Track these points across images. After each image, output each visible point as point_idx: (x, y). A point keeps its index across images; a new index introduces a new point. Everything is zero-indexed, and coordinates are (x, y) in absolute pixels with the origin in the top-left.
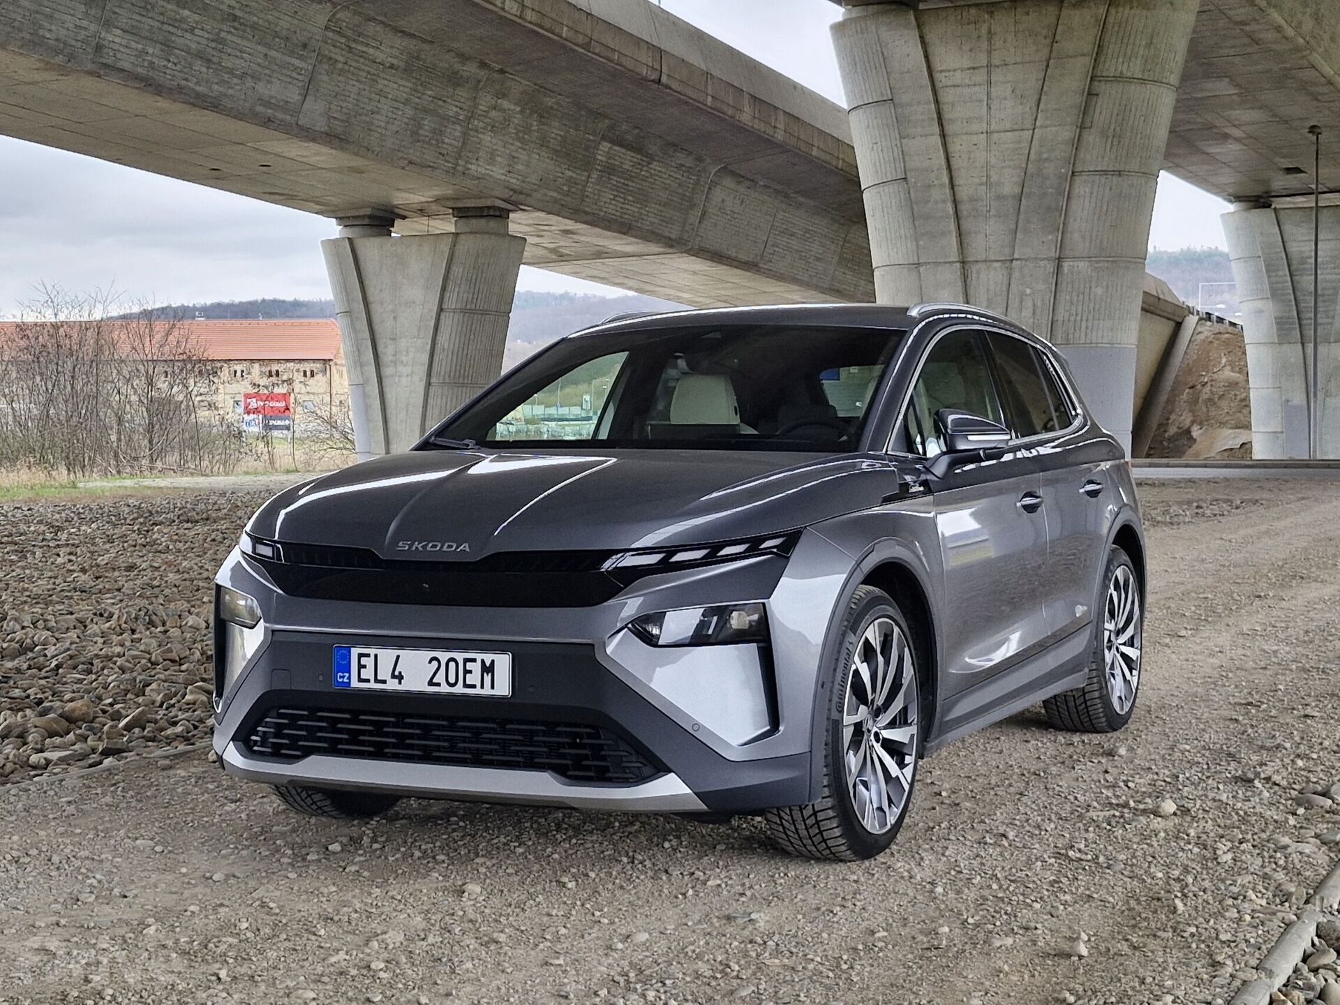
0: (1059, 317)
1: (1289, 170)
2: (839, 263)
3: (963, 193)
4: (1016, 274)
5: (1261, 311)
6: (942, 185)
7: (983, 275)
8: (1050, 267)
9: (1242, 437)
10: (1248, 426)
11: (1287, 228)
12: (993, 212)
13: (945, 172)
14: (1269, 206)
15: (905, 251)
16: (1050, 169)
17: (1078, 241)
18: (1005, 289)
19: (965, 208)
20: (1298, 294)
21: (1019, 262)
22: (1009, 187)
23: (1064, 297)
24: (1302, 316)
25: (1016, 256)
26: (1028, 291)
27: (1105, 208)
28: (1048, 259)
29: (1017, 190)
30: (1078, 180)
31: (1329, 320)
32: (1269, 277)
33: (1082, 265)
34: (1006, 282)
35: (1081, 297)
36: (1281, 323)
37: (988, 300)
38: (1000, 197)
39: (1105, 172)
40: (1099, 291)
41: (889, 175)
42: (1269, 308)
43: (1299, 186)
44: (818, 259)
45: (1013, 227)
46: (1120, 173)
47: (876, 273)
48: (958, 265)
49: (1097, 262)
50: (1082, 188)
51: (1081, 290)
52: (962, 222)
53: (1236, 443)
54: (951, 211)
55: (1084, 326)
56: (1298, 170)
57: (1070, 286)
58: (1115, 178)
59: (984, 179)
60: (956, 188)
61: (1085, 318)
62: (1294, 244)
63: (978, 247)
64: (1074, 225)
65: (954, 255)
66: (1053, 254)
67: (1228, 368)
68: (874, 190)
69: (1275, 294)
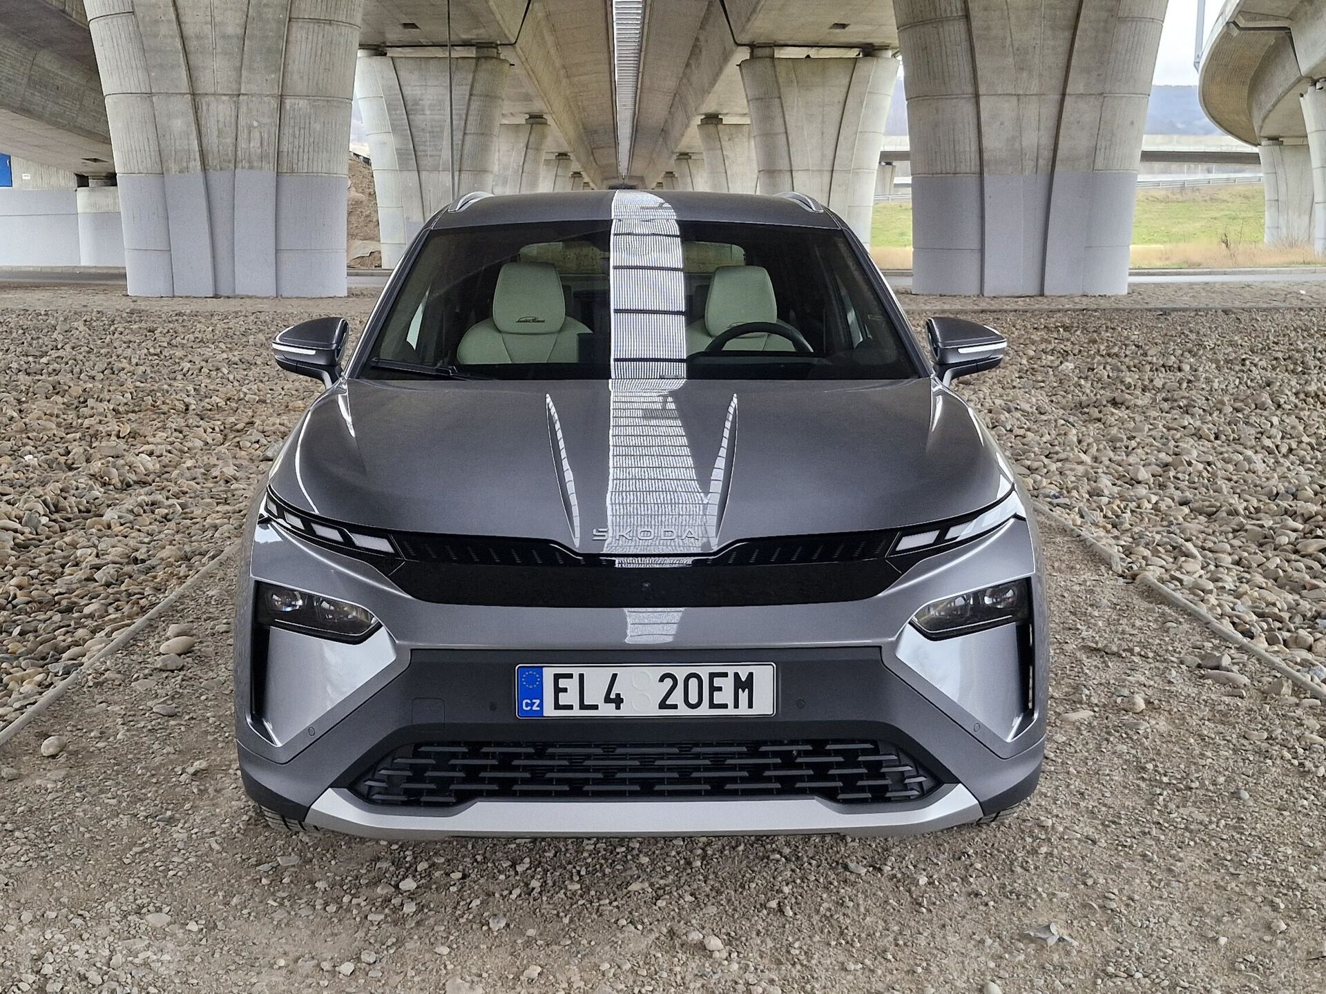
0: (285, 147)
1: (406, 25)
2: (28, 85)
3: (190, 30)
4: (243, 109)
5: (385, 143)
6: (169, 21)
7: (213, 106)
8: (274, 103)
9: (370, 247)
10: (375, 238)
11: (402, 74)
12: (219, 50)
13: (172, 9)
14: (385, 54)
15: (136, 81)
16: (269, 14)
17: (297, 82)
18: (233, 120)
19: (192, 45)
20: (413, 130)
21: (246, 97)
22: (233, 29)
23: (287, 131)
24: (417, 148)
25: (243, 91)
26: (255, 124)
27: (319, 52)
28: (272, 96)
29: (240, 31)
30: (294, 25)
31: (438, 153)
32: (390, 115)
33: (302, 103)
34: (234, 114)
35: (302, 131)
36: (401, 154)
37: (219, 130)
38: (224, 37)
39: (318, 21)
40: (318, 127)
41: (116, 8)
42: (391, 141)
43: (410, 39)
44: (9, 80)
45: (238, 64)
46: (330, 22)
47: (108, 101)
48: (189, 97)
49: (314, 101)
50: (298, 33)
51: (302, 126)
52: (191, 57)
53: (366, 252)
54: (180, 47)
55: (306, 157)
56: (413, 26)
57: (292, 121)
58: (327, 27)
59: (209, 19)
60: (183, 25)
61: (306, 150)
62: (409, 88)
63: (206, 82)
64: (294, 67)
65: (184, 85)
66: (276, 91)
67: (353, 189)
68: (102, 22)
69: (395, 129)
